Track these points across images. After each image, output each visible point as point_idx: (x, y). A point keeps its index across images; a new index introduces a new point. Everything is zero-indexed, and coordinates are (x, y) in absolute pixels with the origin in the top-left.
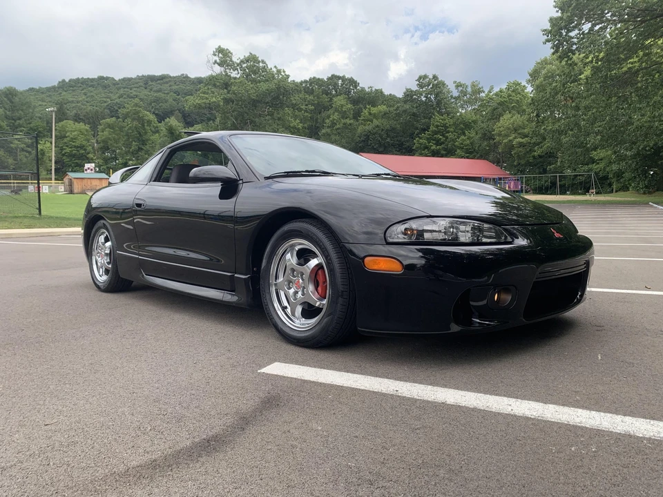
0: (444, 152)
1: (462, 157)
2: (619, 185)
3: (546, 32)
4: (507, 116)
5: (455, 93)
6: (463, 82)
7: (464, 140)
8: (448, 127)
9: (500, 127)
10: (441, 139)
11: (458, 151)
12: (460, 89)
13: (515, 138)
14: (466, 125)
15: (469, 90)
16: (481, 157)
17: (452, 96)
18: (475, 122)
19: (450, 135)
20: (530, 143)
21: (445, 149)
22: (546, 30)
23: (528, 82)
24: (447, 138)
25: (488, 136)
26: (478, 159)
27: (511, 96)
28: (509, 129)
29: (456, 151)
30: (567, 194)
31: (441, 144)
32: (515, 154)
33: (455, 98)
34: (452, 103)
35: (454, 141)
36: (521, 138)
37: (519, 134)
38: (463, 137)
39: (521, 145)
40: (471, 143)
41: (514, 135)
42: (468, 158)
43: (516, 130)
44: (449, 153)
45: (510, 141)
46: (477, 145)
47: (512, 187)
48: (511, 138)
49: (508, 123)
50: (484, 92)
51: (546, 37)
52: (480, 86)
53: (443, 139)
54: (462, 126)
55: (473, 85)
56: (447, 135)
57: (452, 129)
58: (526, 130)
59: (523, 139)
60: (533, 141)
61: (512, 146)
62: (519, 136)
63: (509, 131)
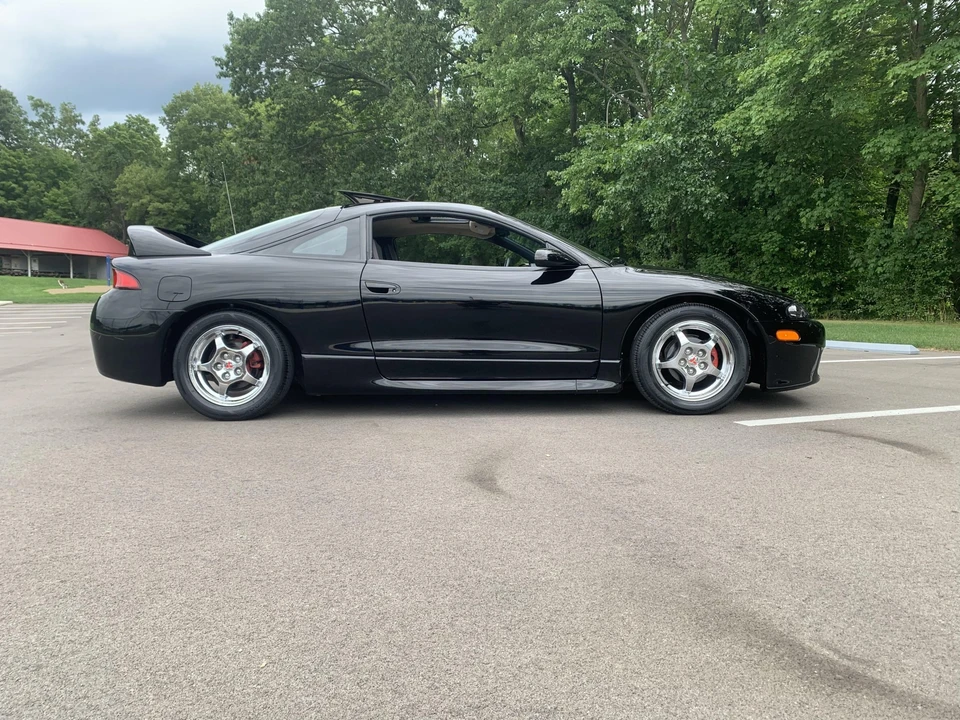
0: (22, 212)
1: (56, 223)
3: (220, 62)
4: (135, 167)
5: (33, 117)
6: (45, 100)
7: (58, 195)
8: (26, 171)
9: (125, 182)
10: (13, 189)
11: (50, 211)
12: (41, 111)
13: (150, 201)
14: (58, 173)
15: (58, 115)
16: (89, 225)
17: (26, 121)
18: (73, 167)
19: (33, 185)
20: (173, 211)
21: (24, 207)
22: (219, 59)
23: (163, 121)
24: (26, 188)
25: (101, 194)
26: (84, 227)
27: (134, 137)
28: (140, 186)
29: (44, 211)
31: (15, 198)
33: (32, 124)
34: (28, 131)
35: (40, 194)
36: (158, 201)
37: (157, 196)
38: (55, 190)
39: (160, 213)
40: (71, 202)
41: (148, 198)
42: (65, 224)
43: (150, 190)
44: (33, 213)
45: (142, 204)
46: (83, 206)
48: (144, 201)
49: (138, 178)
50: (83, 123)
51: (219, 69)
52: (77, 113)
53: (19, 190)
54: (52, 171)
55: (65, 109)
56: (25, 183)
57: (33, 175)
58: (166, 191)
59: (162, 203)
60: (177, 208)
61: (147, 212)
62: (156, 199)
63: (141, 190)
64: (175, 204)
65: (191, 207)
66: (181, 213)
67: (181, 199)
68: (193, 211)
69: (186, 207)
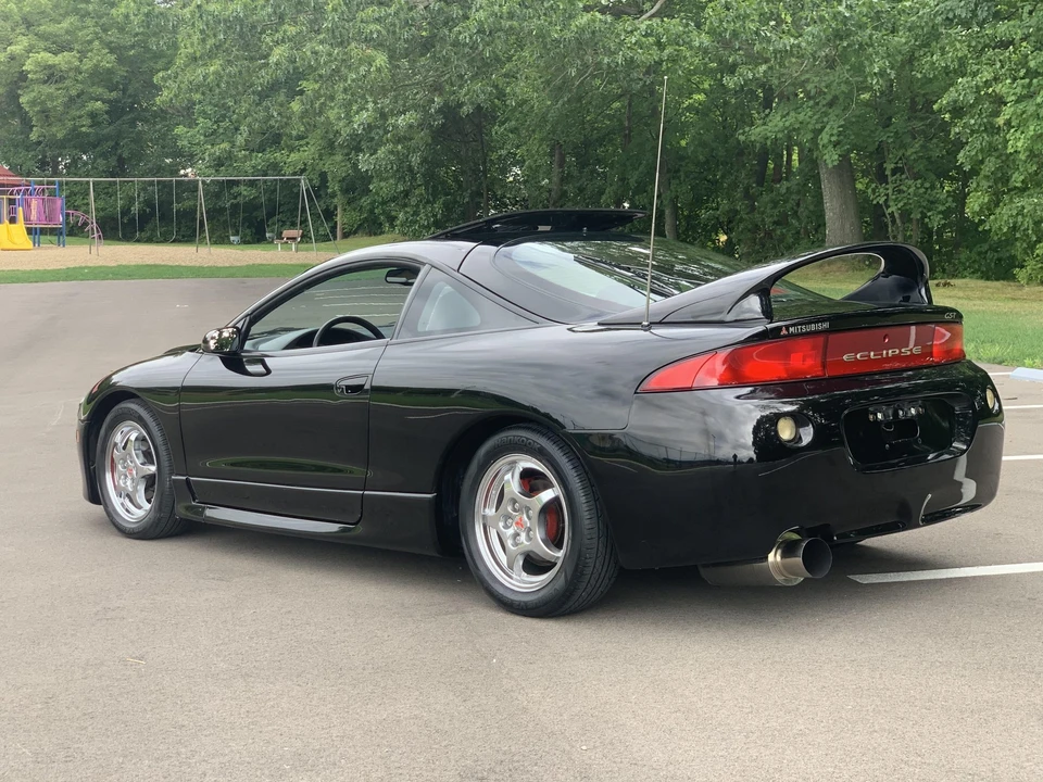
2: (356, 216)
13: (29, 50)
20: (78, 71)
28: (6, 17)
30: (230, 243)
32: (33, 103)
36: (46, 50)
39: (52, 76)
41: (25, 41)
43: (29, 24)
45: (12, 58)
47: (34, 216)
48: (15, 49)
58: (65, 25)
59: (55, 54)
60: (87, 65)
61: (23, 76)
62: (42, 44)
63: (8, 25)
64: (83, 54)
65: (120, 60)
66: (97, 75)
67: (97, 43)
68: (122, 71)
69: (108, 61)
